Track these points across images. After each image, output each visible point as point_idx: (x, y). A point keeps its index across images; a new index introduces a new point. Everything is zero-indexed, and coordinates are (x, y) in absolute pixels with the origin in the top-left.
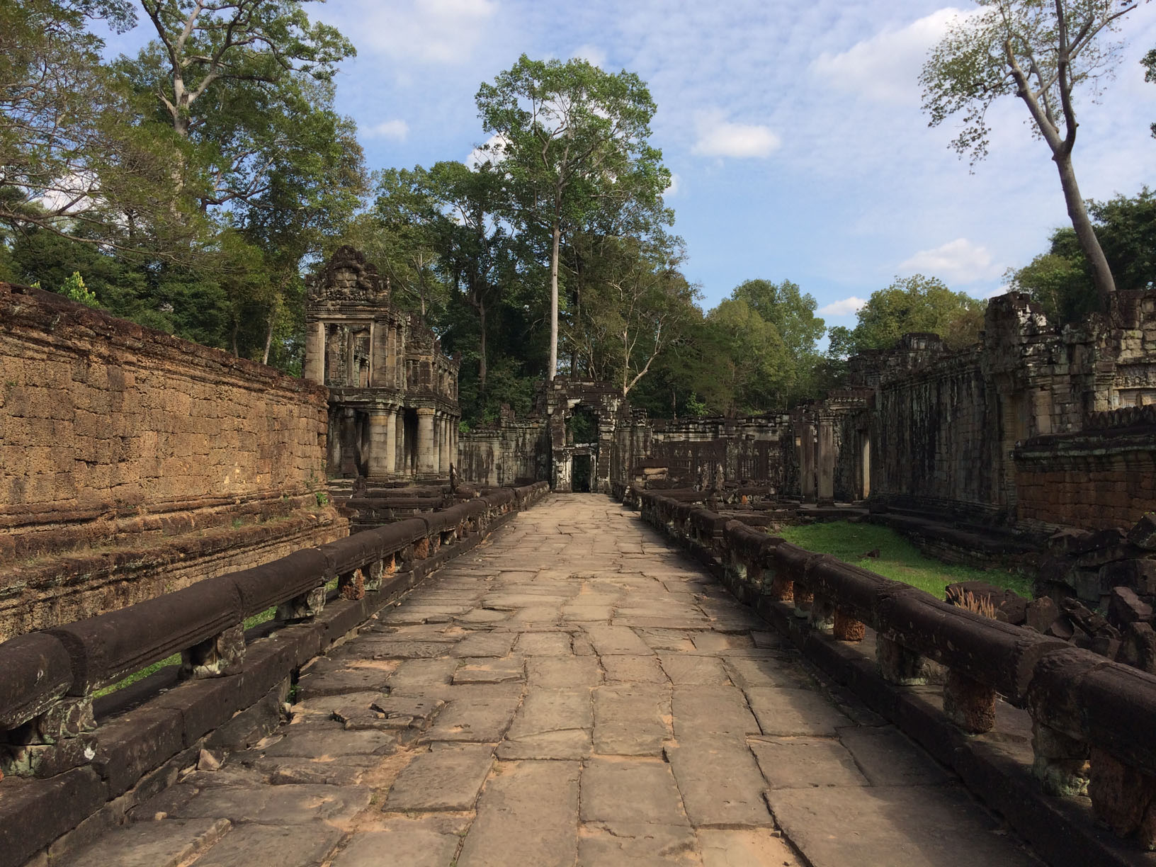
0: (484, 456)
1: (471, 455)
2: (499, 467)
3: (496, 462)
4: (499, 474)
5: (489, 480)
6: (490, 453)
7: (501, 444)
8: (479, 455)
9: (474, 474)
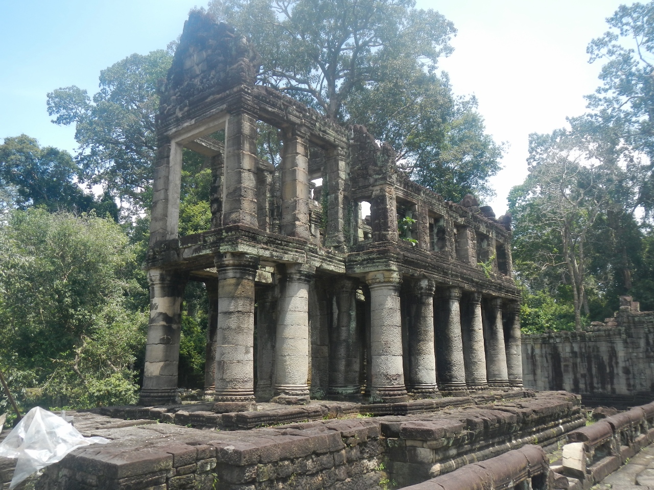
0: (606, 358)
1: (589, 358)
2: (627, 371)
3: (622, 364)
4: (628, 379)
5: (616, 386)
6: (613, 354)
7: (625, 342)
8: (598, 357)
9: (595, 380)
